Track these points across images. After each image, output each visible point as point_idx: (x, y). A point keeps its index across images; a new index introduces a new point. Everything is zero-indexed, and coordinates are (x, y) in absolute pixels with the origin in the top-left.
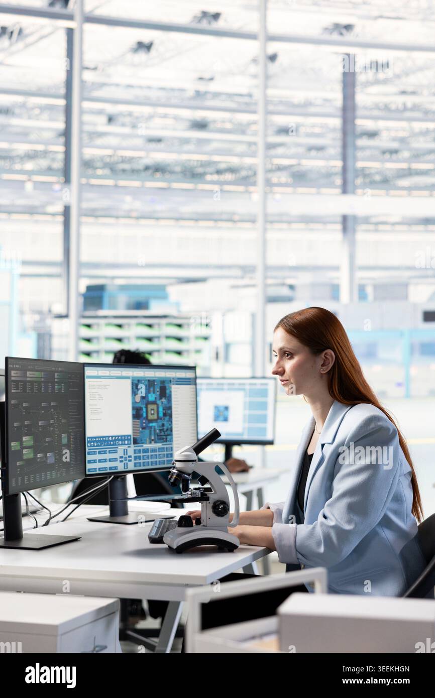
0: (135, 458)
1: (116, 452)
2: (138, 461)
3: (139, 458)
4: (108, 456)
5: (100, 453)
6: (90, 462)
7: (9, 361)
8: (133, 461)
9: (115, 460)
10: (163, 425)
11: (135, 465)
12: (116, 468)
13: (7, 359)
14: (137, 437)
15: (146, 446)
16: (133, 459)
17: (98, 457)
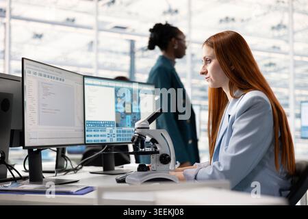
0: (117, 136)
1: (105, 131)
2: (119, 137)
3: (120, 135)
4: (100, 133)
5: (94, 131)
6: (88, 136)
7: (25, 60)
8: (116, 137)
9: (105, 136)
10: (135, 117)
11: (118, 139)
12: (105, 140)
13: (23, 59)
14: (119, 123)
15: (124, 129)
16: (116, 135)
17: (93, 133)
